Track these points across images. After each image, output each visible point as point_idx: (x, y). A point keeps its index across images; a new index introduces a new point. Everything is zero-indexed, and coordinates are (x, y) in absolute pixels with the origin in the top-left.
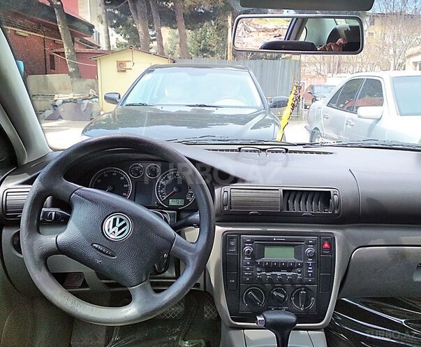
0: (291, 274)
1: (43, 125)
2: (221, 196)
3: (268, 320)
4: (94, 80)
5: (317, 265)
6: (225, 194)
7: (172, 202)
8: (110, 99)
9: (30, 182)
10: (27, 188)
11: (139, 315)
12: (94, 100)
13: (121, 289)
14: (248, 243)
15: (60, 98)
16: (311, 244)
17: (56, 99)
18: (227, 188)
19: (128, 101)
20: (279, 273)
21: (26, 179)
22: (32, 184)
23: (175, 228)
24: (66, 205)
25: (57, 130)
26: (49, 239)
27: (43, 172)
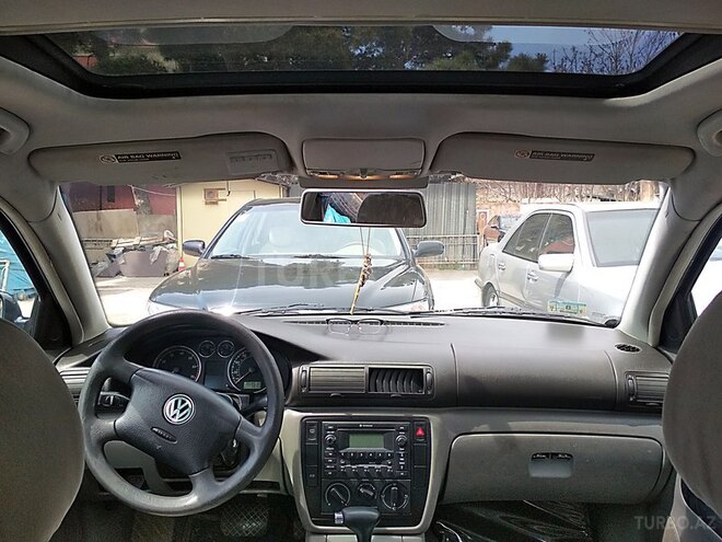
0: (379, 466)
1: (99, 284)
2: (299, 377)
3: (346, 517)
4: (171, 216)
5: (410, 456)
6: (304, 374)
7: (247, 385)
8: (189, 249)
9: (88, 364)
10: (85, 370)
11: (199, 504)
12: (170, 245)
13: (182, 480)
14: (330, 430)
15: (120, 244)
16: (402, 431)
17: (114, 245)
18: (306, 367)
19: (215, 252)
20: (366, 466)
21: (83, 360)
22: (90, 366)
23: (244, 413)
24: (125, 387)
25: (115, 292)
26: (107, 424)
27: (103, 351)
